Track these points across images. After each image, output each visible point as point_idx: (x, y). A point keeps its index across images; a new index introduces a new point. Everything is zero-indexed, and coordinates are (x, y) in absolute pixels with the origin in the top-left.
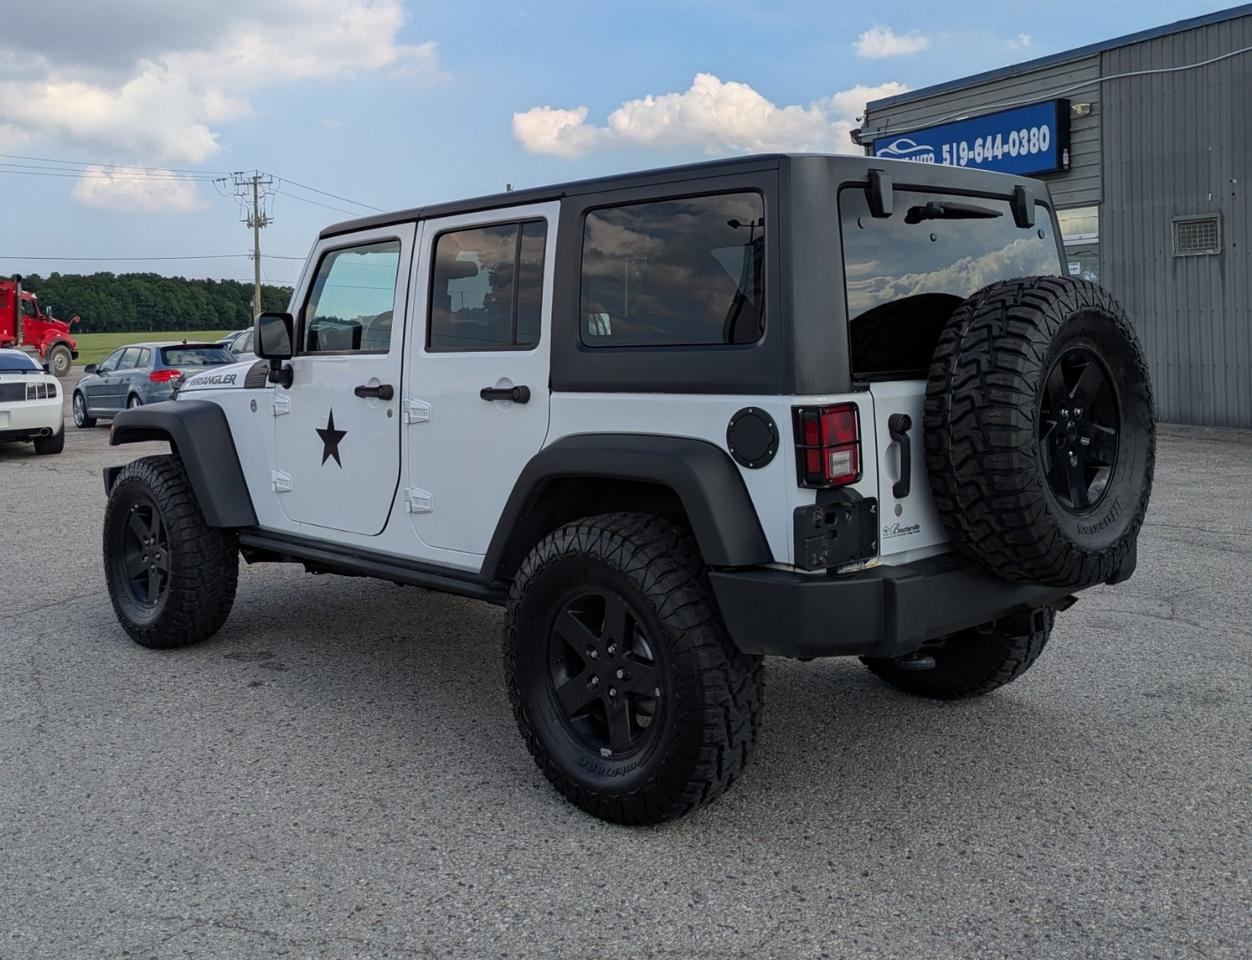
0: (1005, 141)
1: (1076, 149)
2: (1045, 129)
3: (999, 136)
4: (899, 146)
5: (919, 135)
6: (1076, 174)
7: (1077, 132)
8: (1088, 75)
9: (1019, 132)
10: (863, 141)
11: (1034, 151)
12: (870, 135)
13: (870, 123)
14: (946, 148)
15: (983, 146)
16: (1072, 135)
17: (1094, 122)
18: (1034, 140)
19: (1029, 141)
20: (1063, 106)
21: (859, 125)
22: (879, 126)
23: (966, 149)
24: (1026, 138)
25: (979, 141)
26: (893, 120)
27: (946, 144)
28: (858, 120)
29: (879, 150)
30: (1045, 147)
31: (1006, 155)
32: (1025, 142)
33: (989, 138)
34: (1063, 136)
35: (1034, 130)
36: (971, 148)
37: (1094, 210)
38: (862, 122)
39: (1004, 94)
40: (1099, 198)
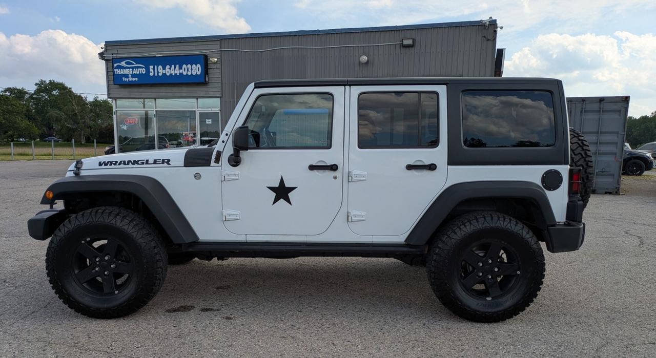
0: (180, 68)
1: (211, 76)
2: (199, 66)
3: (177, 66)
4: (126, 63)
5: (138, 60)
6: (210, 85)
7: (211, 69)
8: (216, 47)
9: (187, 65)
10: (105, 58)
11: (194, 74)
12: (108, 56)
13: (108, 50)
14: (151, 67)
15: (170, 69)
16: (209, 70)
17: (219, 66)
18: (194, 69)
19: (192, 69)
20: (206, 58)
21: (102, 51)
22: (113, 53)
23: (162, 68)
24: (190, 68)
25: (168, 67)
26: (120, 51)
27: (152, 65)
28: (102, 48)
29: (115, 63)
30: (199, 73)
31: (181, 74)
32: (190, 69)
33: (173, 66)
34: (206, 70)
35: (194, 65)
36: (164, 69)
37: (218, 100)
38: (104, 49)
39: (178, 48)
40: (221, 95)
